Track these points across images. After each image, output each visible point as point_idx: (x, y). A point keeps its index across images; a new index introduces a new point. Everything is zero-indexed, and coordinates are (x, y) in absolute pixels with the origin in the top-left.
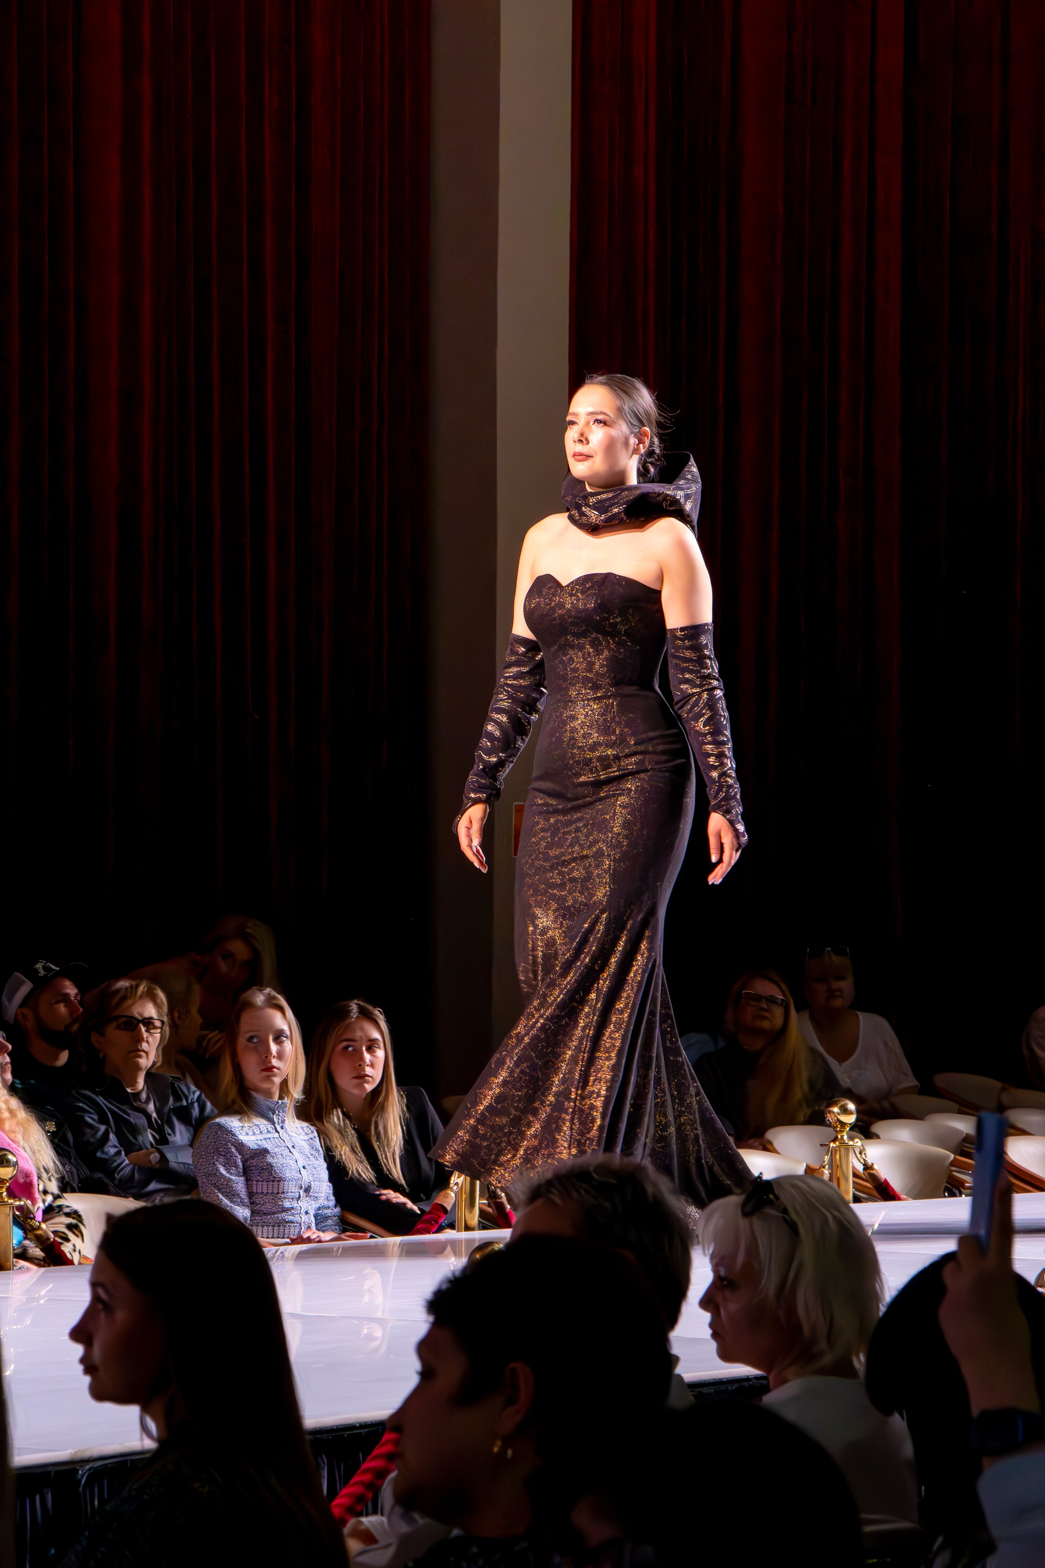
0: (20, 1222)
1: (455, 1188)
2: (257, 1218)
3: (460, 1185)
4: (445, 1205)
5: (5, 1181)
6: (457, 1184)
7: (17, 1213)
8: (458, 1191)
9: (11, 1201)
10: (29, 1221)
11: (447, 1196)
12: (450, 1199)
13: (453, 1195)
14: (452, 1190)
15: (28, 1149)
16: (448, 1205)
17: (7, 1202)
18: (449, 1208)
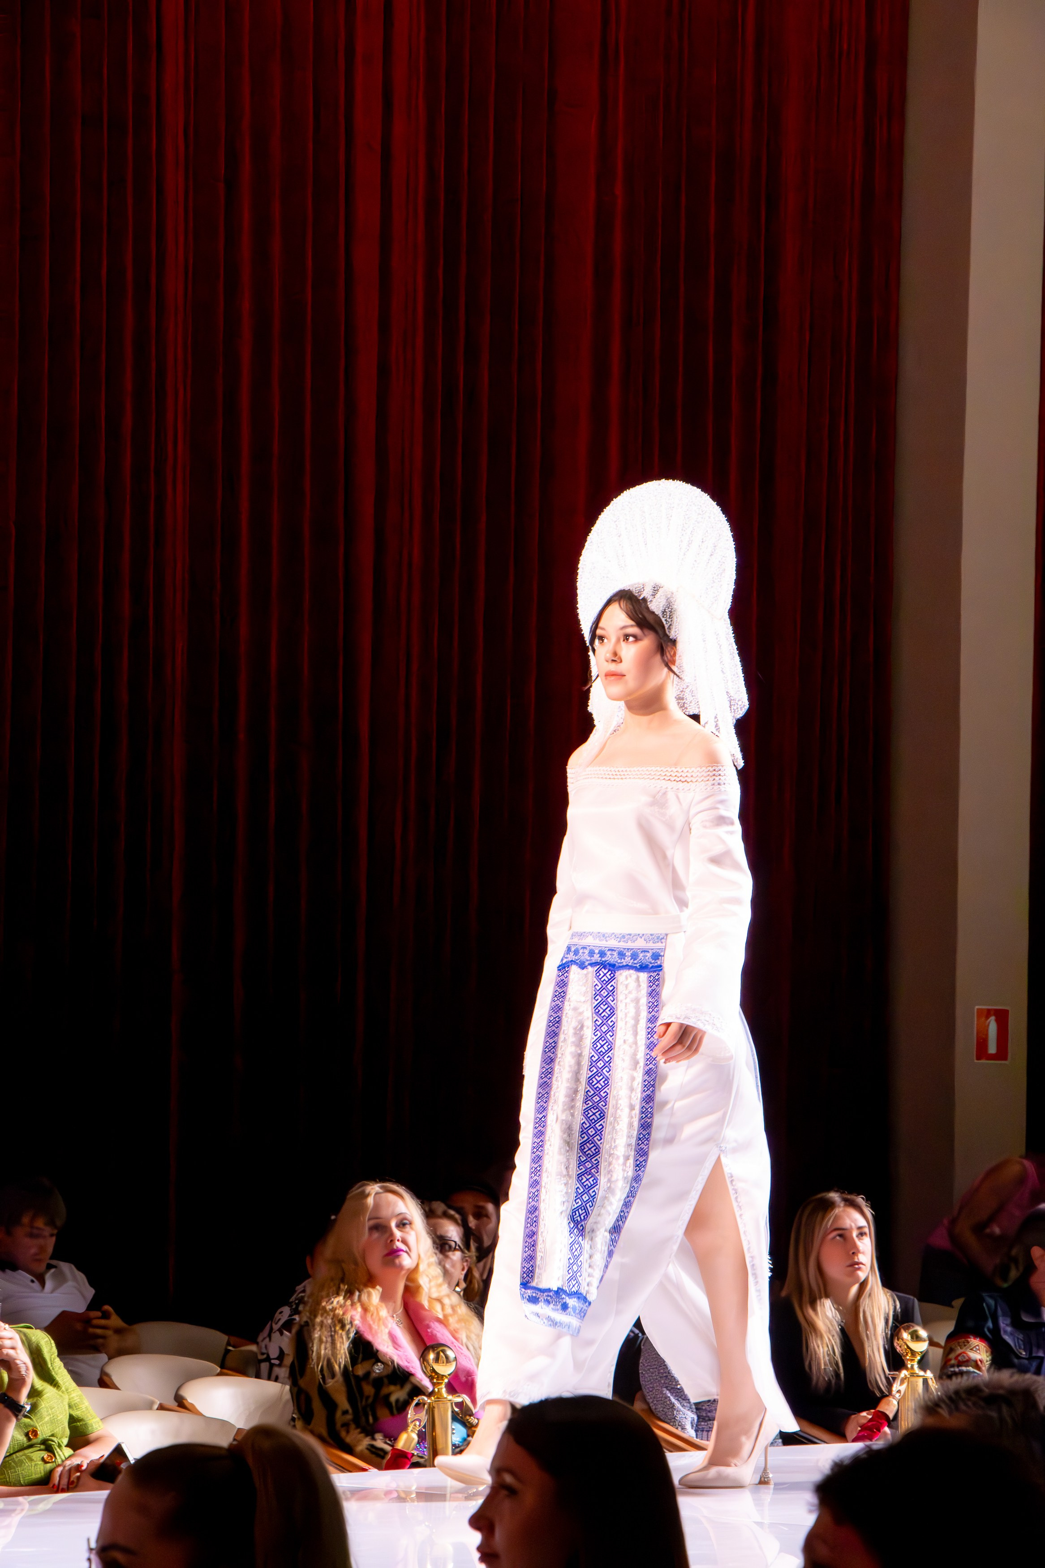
0: (459, 1418)
1: (897, 1395)
2: (703, 1423)
3: (902, 1393)
4: (887, 1413)
5: (445, 1377)
6: (899, 1391)
7: (457, 1410)
8: (901, 1398)
9: (450, 1397)
10: (468, 1417)
11: (888, 1403)
12: (892, 1407)
13: (895, 1402)
14: (894, 1397)
15: (471, 1348)
16: (891, 1412)
17: (446, 1398)
18: (891, 1416)
